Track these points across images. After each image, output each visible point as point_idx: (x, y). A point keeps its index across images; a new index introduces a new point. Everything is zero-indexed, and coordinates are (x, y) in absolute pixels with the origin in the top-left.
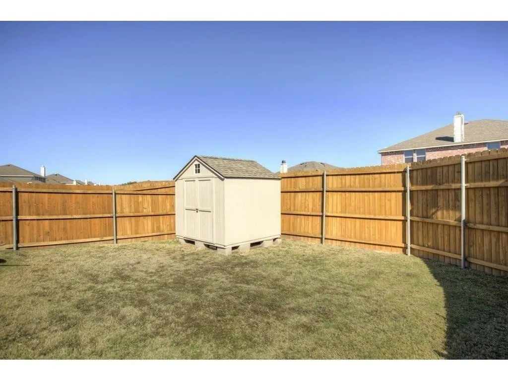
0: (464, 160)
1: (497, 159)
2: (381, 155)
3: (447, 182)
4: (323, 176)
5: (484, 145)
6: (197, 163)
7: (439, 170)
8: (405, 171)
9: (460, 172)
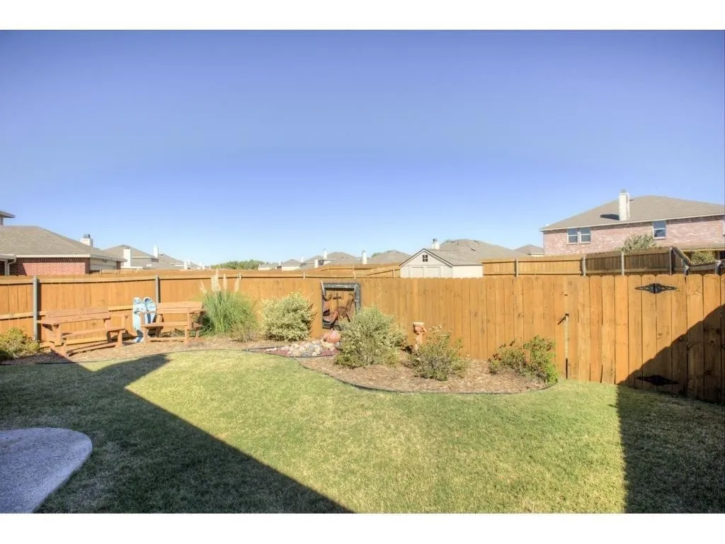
0: (623, 254)
1: (643, 255)
2: (542, 233)
3: (613, 268)
4: (515, 262)
5: (650, 223)
6: (425, 254)
7: (607, 260)
8: (581, 261)
9: (620, 262)
